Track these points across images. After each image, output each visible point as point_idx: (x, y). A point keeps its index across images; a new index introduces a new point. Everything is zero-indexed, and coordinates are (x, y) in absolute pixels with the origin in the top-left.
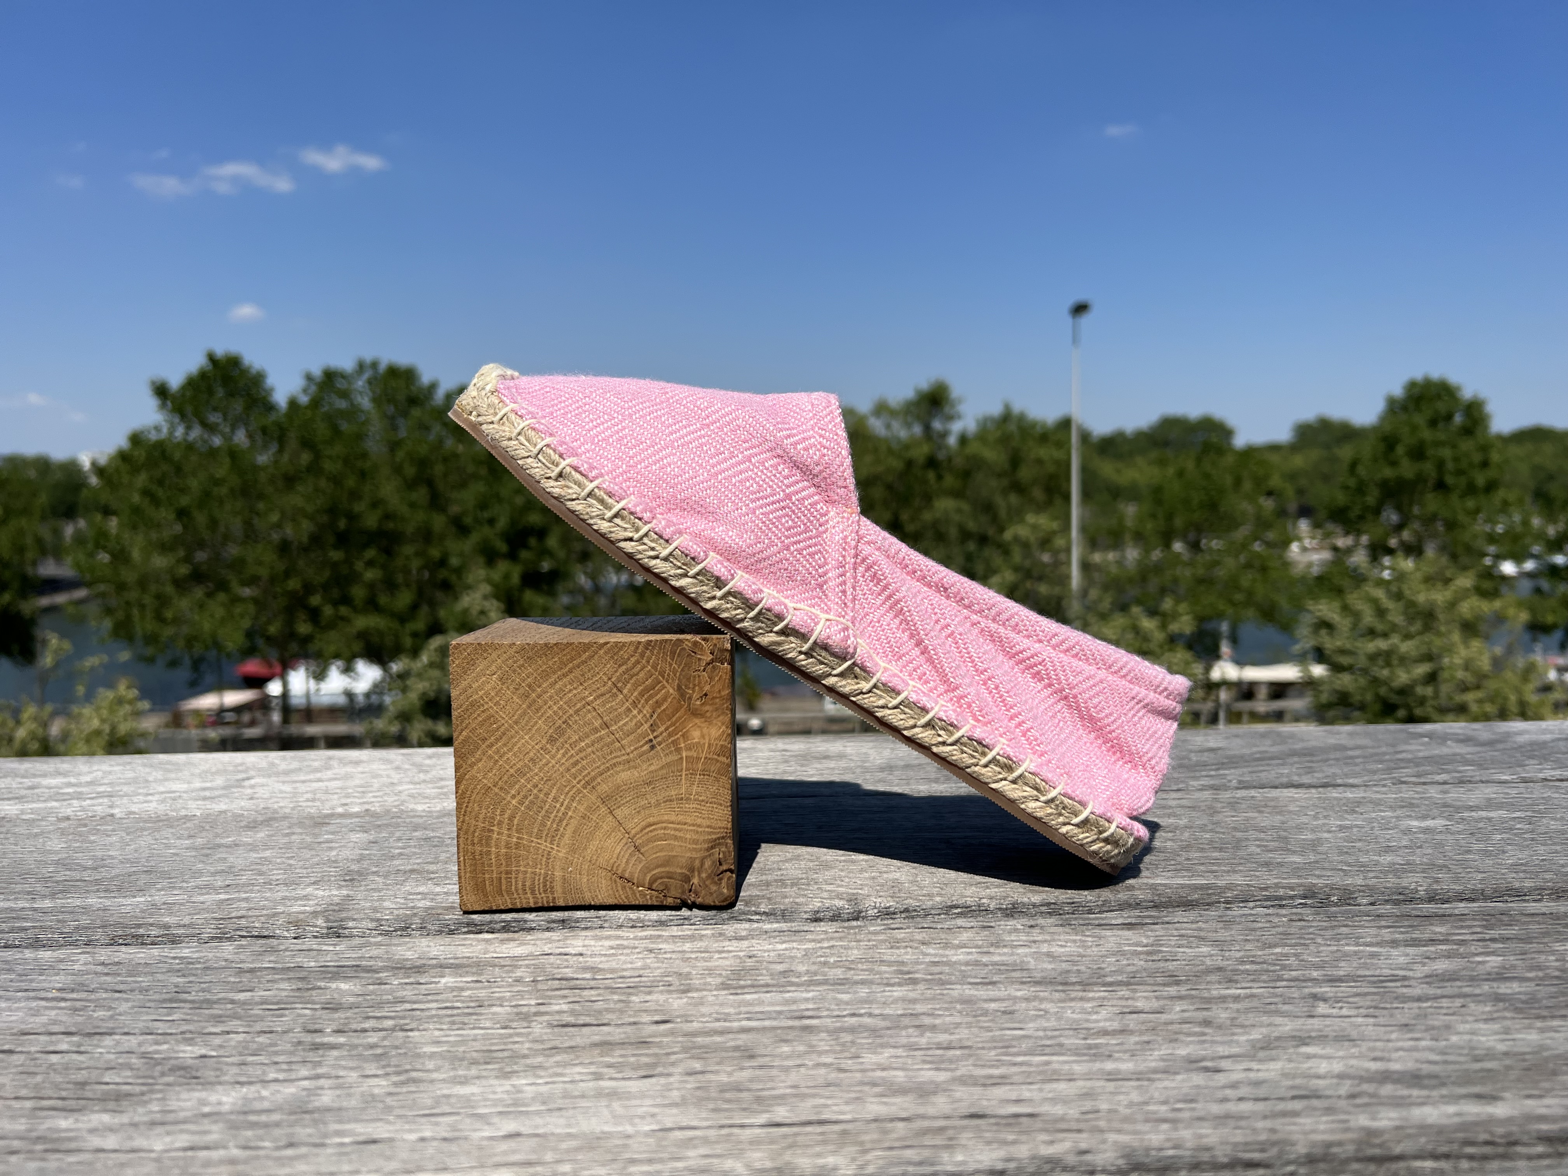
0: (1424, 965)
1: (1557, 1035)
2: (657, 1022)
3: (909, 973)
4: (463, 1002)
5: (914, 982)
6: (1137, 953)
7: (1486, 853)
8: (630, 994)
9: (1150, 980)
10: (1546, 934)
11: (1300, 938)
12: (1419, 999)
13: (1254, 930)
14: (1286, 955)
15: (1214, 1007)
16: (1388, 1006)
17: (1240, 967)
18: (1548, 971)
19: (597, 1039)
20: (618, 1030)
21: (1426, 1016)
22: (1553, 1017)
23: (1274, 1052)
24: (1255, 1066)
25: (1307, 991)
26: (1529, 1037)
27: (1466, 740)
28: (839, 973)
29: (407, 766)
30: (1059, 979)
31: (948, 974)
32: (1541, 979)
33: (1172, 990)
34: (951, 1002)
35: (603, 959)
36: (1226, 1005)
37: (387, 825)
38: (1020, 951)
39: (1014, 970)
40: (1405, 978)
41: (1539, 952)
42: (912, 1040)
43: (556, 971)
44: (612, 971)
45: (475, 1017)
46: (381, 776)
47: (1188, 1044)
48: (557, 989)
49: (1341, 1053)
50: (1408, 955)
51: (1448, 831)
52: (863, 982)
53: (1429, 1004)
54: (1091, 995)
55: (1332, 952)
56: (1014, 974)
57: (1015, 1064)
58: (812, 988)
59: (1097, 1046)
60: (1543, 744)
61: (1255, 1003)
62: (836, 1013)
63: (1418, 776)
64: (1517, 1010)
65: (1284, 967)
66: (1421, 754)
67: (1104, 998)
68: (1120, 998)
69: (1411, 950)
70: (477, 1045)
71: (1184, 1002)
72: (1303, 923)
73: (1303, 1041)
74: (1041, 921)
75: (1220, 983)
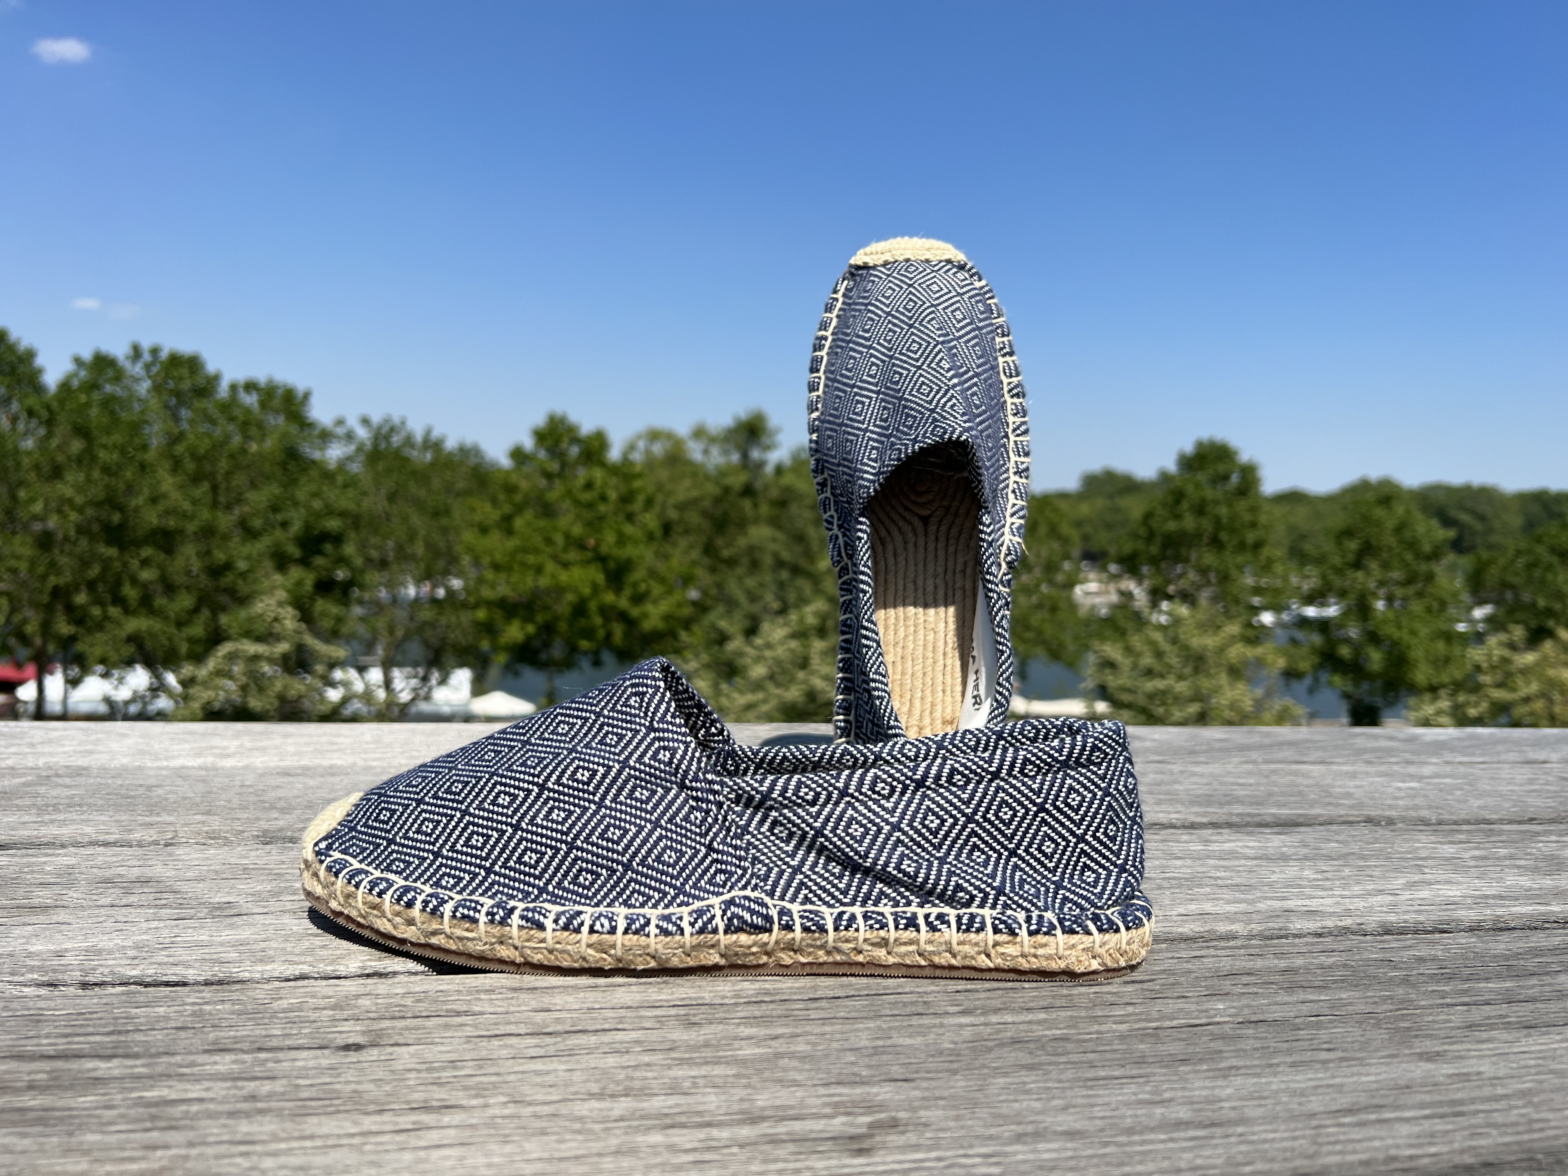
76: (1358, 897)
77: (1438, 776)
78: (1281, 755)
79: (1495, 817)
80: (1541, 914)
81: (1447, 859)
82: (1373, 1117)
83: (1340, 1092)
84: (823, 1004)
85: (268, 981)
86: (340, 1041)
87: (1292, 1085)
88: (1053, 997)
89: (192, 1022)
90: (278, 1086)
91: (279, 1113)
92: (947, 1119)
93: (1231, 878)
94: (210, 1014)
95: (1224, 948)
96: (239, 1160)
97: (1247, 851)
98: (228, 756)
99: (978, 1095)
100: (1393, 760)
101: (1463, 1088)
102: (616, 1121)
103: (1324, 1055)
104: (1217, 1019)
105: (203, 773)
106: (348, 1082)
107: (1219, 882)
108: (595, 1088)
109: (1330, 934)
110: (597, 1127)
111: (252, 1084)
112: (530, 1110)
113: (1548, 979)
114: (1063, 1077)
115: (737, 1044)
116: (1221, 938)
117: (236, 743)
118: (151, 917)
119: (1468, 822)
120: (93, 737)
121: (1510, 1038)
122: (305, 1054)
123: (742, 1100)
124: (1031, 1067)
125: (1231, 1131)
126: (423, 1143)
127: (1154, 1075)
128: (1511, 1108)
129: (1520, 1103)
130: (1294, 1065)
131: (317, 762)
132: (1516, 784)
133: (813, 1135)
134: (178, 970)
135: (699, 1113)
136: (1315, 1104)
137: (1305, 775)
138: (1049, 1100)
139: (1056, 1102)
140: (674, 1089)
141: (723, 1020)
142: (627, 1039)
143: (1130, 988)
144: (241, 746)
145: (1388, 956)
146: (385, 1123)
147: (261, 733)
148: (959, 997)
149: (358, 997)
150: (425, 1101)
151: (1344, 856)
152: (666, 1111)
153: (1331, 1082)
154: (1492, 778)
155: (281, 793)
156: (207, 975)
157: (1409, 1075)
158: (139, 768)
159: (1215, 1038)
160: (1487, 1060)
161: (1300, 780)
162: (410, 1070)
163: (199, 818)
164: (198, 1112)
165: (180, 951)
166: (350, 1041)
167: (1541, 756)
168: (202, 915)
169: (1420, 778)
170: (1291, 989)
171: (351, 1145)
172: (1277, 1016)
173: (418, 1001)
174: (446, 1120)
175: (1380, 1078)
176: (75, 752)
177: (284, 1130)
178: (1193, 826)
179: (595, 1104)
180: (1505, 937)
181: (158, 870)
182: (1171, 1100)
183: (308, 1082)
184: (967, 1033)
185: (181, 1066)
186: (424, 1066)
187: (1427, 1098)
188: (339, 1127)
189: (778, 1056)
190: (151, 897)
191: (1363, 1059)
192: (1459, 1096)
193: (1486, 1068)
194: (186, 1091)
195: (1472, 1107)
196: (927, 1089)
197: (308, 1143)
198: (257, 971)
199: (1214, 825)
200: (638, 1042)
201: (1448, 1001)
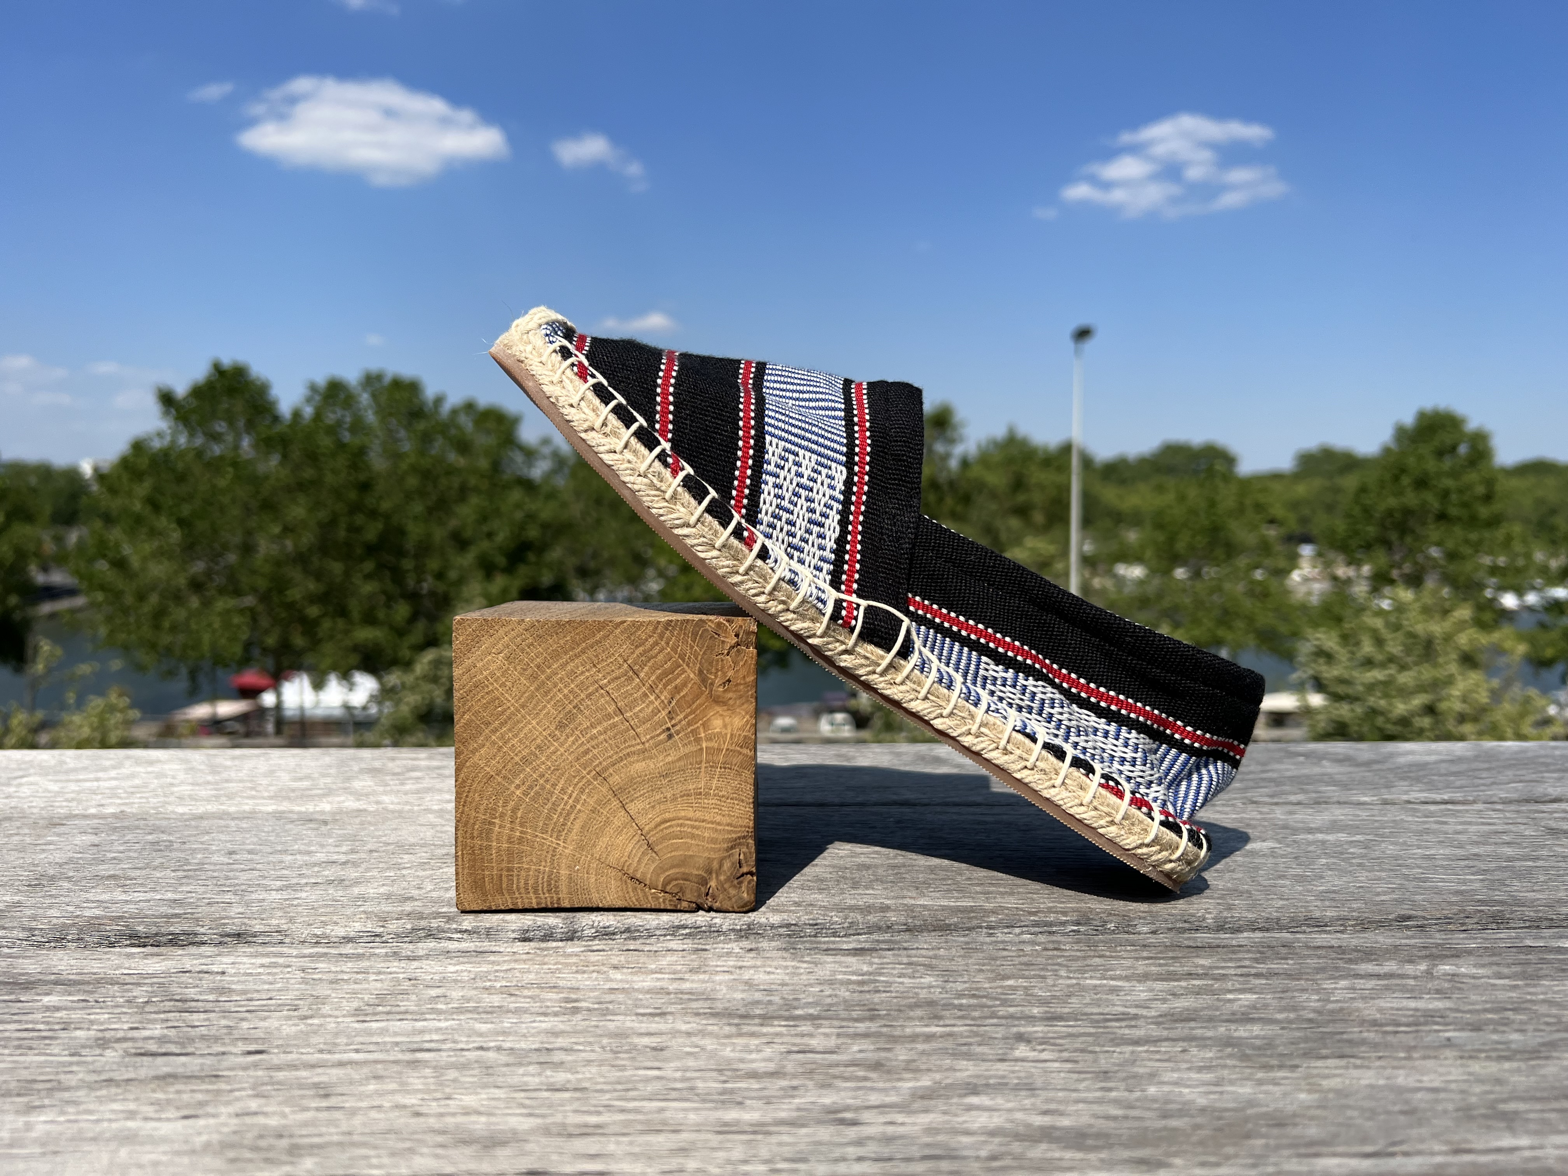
0: (1164, 1000)
1: (1276, 1089)
2: (250, 1053)
3: (576, 1001)
4: (48, 1023)
5: (576, 1011)
6: (849, 982)
7: (1300, 879)
8: (242, 1019)
9: (844, 1015)
10: (1321, 970)
11: (1042, 969)
12: (1137, 1042)
13: (995, 959)
14: (1014, 988)
15: (899, 1047)
16: (1098, 1049)
17: (956, 1002)
18: (1301, 1013)
19: (166, 1070)
20: (200, 1061)
21: (1135, 1061)
22: (1281, 1067)
23: (933, 1102)
24: (900, 1118)
25: (1015, 1030)
26: (1241, 1090)
27: (1346, 760)
28: (496, 1000)
29: (202, 767)
30: (742, 1011)
31: (620, 1004)
32: (1290, 1022)
33: (862, 1027)
34: (601, 1036)
35: (243, 978)
36: (908, 1046)
37: (127, 828)
38: (718, 978)
39: (697, 1000)
40: (1136, 1017)
41: (1304, 990)
42: (525, 1079)
43: (179, 990)
44: (244, 992)
45: (47, 1042)
46: (166, 776)
47: (839, 1090)
48: (165, 1012)
49: (1010, 1105)
50: (1152, 990)
51: (1273, 853)
52: (517, 1011)
53: (1145, 1048)
54: (765, 1030)
55: (1069, 986)
56: (694, 1005)
57: (623, 1111)
58: (455, 1017)
59: (732, 1091)
60: (1422, 766)
61: (949, 1044)
62: (460, 1046)
63: (1271, 796)
64: (1244, 1057)
65: (1005, 1003)
66: (1288, 774)
67: (777, 1034)
68: (796, 1035)
69: (1159, 985)
70: (25, 1074)
71: (867, 1041)
72: (1055, 952)
73: (973, 1090)
74: (764, 944)
75: (921, 1019)
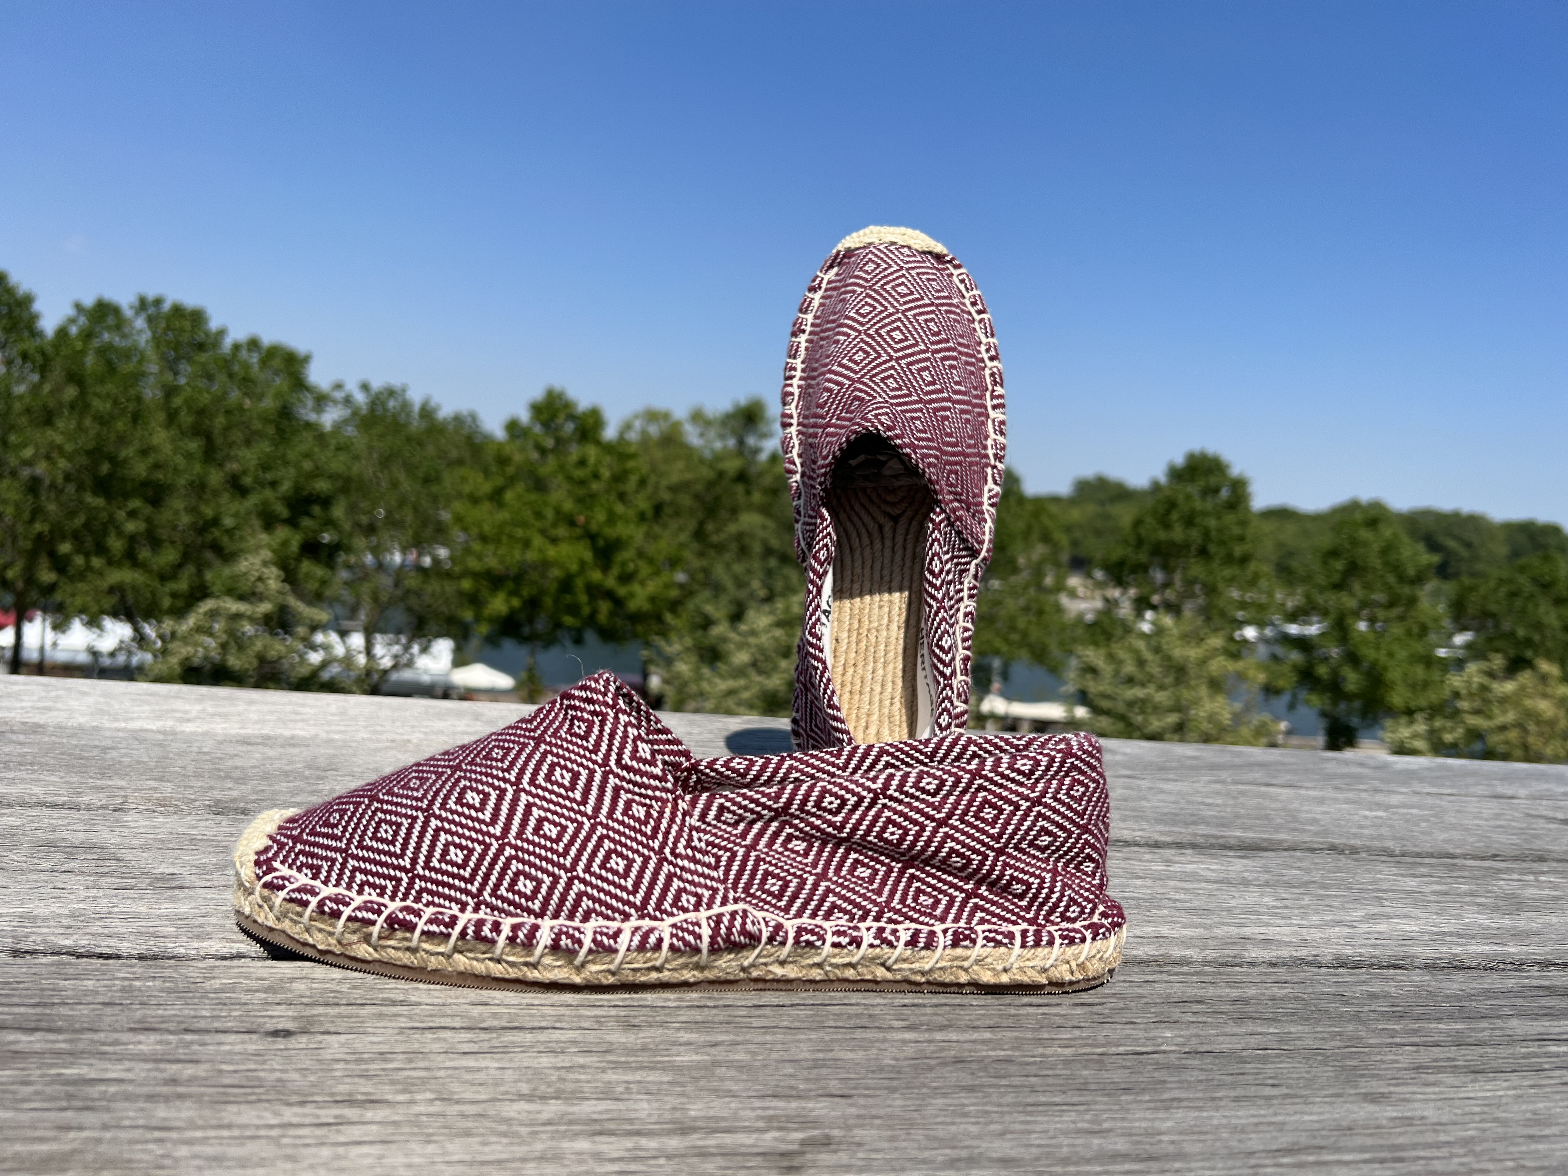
76: (1315, 927)
77: (1405, 806)
78: (1250, 776)
79: (1458, 851)
80: (1497, 955)
81: (1409, 893)
82: (1311, 1158)
83: (1281, 1130)
84: (767, 1011)
85: (204, 958)
86: (270, 1026)
87: (1234, 1121)
88: (1001, 1016)
89: (121, 998)
90: (201, 1070)
91: (198, 1099)
92: (881, 1138)
93: (1190, 901)
94: (140, 990)
95: (1177, 974)
96: (151, 1146)
97: (1209, 873)
98: (188, 720)
99: (916, 1115)
100: (1362, 787)
101: (1405, 1133)
102: (544, 1124)
103: (1268, 1091)
104: (1163, 1048)
105: (161, 737)
106: (273, 1070)
107: (1178, 905)
108: (525, 1088)
109: (1285, 964)
110: (524, 1130)
111: (174, 1067)
112: (458, 1108)
113: (1499, 1023)
114: (1002, 1101)
115: (675, 1050)
116: (1175, 963)
117: (198, 707)
118: (90, 885)
119: (1432, 855)
120: (53, 694)
121: (1457, 1083)
122: (232, 1038)
123: (674, 1109)
124: (971, 1089)
125: (1167, 1166)
126: (342, 1139)
127: (1096, 1103)
128: (1452, 1156)
129: (1461, 1151)
130: (1237, 1099)
131: (279, 731)
132: (1481, 819)
133: (743, 1150)
134: (112, 942)
135: (631, 1121)
136: (1255, 1142)
137: (1273, 798)
138: (986, 1124)
139: (993, 1127)
140: (607, 1094)
141: (662, 1024)
142: (563, 1038)
143: (1079, 1011)
144: (203, 711)
145: (1341, 990)
146: (306, 1115)
147: (224, 699)
148: (906, 1011)
149: (293, 980)
150: (350, 1094)
151: (1305, 884)
152: (595, 1116)
153: (1273, 1119)
154: (1458, 811)
155: (238, 762)
156: (142, 949)
157: (1353, 1116)
158: (96, 729)
159: (1159, 1066)
160: (1432, 1104)
161: (1267, 803)
162: (338, 1061)
163: (152, 783)
164: (114, 1094)
165: (117, 923)
166: (280, 1026)
167: (1509, 790)
168: (143, 886)
169: (1387, 807)
170: (1240, 1019)
171: (268, 1137)
172: (1224, 1047)
173: (354, 988)
174: (369, 1115)
175: (1322, 1117)
176: (33, 708)
177: (201, 1117)
178: (1157, 845)
179: (523, 1106)
180: (1460, 976)
181: (104, 836)
182: (1109, 1131)
183: (231, 1068)
184: (909, 1051)
185: (104, 1044)
186: (353, 1057)
187: (1369, 1141)
188: (259, 1117)
189: (716, 1064)
190: (93, 864)
191: (1307, 1096)
192: (1401, 1140)
193: (1430, 1112)
194: (106, 1070)
195: (1414, 1153)
196: (864, 1107)
197: (225, 1133)
198: (192, 947)
199: (1178, 845)
200: (574, 1042)
201: (1398, 1040)
